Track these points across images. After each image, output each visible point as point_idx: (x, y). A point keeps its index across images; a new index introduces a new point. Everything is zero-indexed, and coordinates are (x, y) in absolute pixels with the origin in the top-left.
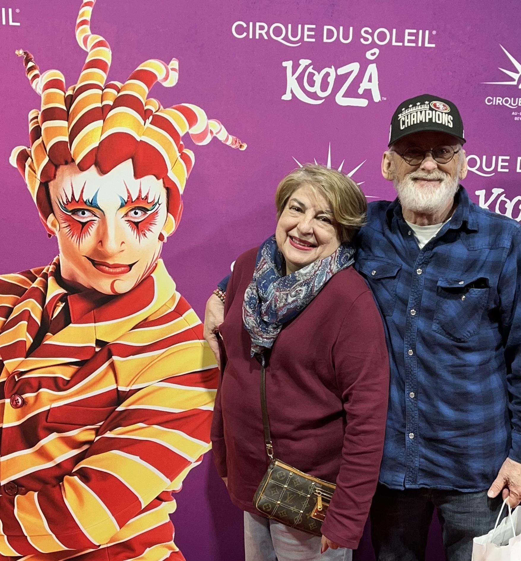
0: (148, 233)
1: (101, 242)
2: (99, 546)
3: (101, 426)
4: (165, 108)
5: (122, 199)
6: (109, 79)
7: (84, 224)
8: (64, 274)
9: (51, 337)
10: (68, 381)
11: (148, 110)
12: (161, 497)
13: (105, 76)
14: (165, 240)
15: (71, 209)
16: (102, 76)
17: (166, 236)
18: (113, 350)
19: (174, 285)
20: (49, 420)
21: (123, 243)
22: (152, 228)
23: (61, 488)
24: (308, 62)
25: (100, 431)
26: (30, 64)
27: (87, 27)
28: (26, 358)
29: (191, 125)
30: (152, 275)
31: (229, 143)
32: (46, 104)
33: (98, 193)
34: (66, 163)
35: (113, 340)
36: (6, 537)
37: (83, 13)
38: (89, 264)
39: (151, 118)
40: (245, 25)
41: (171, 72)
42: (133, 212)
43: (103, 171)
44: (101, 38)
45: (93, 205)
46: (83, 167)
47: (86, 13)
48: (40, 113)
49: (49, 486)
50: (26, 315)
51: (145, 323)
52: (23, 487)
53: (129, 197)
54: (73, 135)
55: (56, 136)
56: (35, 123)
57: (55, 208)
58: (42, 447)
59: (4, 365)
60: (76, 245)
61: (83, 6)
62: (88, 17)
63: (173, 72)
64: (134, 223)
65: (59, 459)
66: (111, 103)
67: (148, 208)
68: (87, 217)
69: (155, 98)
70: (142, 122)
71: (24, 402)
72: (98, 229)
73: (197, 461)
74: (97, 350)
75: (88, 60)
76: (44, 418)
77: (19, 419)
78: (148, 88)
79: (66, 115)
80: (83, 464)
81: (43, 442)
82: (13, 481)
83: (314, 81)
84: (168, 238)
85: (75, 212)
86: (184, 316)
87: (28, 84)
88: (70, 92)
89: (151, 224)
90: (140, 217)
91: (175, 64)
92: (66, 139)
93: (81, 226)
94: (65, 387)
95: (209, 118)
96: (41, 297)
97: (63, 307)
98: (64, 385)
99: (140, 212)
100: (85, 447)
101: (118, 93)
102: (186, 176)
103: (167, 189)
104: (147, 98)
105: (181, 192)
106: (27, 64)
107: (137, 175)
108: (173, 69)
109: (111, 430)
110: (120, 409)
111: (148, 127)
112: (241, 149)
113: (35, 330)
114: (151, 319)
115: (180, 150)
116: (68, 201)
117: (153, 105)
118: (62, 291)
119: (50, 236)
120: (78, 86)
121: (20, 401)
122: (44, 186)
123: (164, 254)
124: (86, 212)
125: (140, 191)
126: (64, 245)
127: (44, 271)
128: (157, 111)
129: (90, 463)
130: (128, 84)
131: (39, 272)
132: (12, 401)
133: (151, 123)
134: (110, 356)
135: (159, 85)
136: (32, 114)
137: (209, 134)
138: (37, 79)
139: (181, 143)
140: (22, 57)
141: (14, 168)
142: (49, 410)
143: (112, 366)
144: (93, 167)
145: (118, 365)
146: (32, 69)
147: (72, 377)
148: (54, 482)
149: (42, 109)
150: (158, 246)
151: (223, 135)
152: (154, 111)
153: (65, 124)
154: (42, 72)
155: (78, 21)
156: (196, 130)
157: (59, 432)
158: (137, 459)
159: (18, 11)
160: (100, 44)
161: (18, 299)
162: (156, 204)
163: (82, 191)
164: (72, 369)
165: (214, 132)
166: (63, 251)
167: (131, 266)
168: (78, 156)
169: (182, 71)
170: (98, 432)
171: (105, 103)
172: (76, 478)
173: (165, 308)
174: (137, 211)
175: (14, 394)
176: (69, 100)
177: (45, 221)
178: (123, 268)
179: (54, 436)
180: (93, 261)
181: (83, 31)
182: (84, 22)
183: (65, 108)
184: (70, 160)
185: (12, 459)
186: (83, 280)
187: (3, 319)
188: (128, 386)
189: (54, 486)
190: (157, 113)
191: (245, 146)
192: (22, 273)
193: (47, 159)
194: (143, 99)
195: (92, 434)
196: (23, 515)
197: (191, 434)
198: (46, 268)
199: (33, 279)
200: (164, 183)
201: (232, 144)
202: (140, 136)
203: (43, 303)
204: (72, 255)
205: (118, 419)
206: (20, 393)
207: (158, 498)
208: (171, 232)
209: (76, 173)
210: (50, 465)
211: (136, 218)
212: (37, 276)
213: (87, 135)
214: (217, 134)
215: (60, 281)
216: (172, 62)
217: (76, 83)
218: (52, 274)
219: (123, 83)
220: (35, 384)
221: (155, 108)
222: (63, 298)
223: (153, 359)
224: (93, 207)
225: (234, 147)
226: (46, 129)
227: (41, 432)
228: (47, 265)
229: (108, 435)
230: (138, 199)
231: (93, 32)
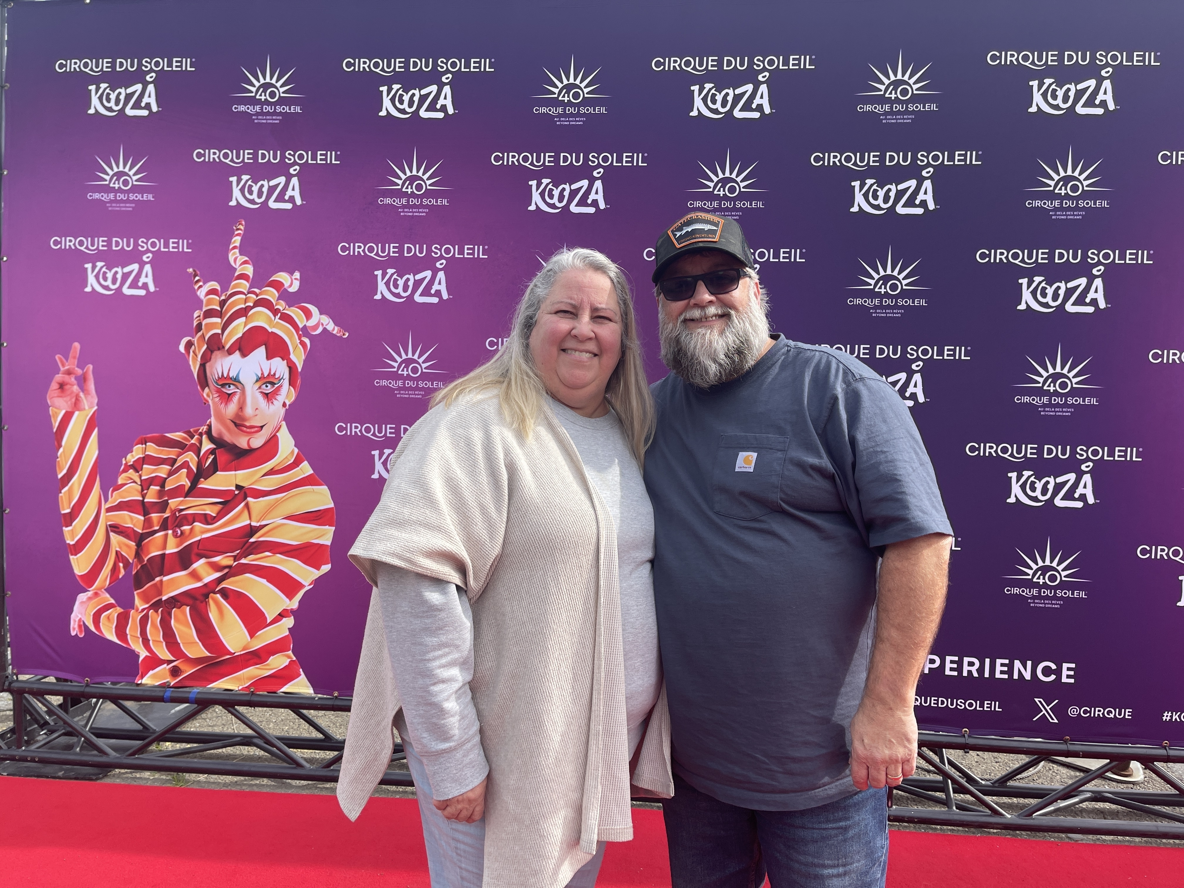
0: (275, 402)
1: (241, 407)
2: (235, 653)
3: (238, 553)
4: (289, 307)
5: (257, 375)
6: (251, 287)
7: (229, 395)
8: (214, 433)
9: (203, 482)
10: (215, 517)
11: (277, 309)
12: (283, 614)
13: (248, 285)
14: (287, 407)
15: (220, 383)
16: (246, 285)
17: (288, 403)
18: (247, 492)
19: (293, 442)
20: (200, 548)
21: (257, 409)
22: (278, 397)
23: (207, 604)
24: (393, 271)
25: (237, 558)
26: (197, 278)
27: (237, 251)
28: (185, 498)
29: (307, 320)
30: (277, 434)
31: (335, 332)
32: (206, 306)
33: (240, 372)
34: (219, 349)
35: (249, 483)
36: (164, 643)
37: (235, 241)
38: (232, 426)
39: (279, 314)
40: (347, 246)
41: (294, 281)
42: (264, 386)
43: (244, 355)
44: (246, 258)
45: (236, 381)
46: (230, 352)
47: (237, 241)
48: (202, 313)
49: (198, 602)
50: (186, 465)
51: (272, 472)
52: (179, 602)
53: (262, 374)
54: (224, 329)
55: (212, 329)
56: (198, 321)
57: (211, 382)
58: (194, 570)
59: (168, 503)
60: (223, 411)
61: (235, 236)
62: (237, 244)
63: (296, 281)
64: (265, 394)
65: (207, 580)
66: (251, 304)
67: (276, 382)
68: (232, 389)
69: (282, 300)
70: (273, 318)
71: (182, 533)
72: (239, 399)
73: (310, 585)
74: (237, 492)
75: (236, 274)
76: (196, 547)
77: (178, 547)
78: (278, 292)
79: (219, 314)
80: (224, 585)
81: (195, 565)
82: (172, 597)
83: (398, 285)
84: (289, 405)
85: (223, 385)
86: (300, 466)
87: (194, 292)
88: (223, 298)
89: (277, 395)
90: (269, 389)
91: (297, 275)
92: (219, 331)
93: (227, 396)
94: (212, 522)
95: (321, 313)
96: (197, 450)
97: (213, 459)
98: (212, 520)
99: (269, 386)
100: (226, 571)
101: (257, 297)
102: (303, 357)
103: (290, 368)
104: (277, 300)
105: (300, 370)
106: (195, 278)
107: (269, 357)
108: (296, 279)
109: (245, 557)
110: (252, 540)
111: (277, 322)
112: (344, 337)
113: (192, 476)
114: (276, 468)
115: (300, 338)
116: (219, 378)
117: (281, 306)
118: (212, 446)
119: (205, 404)
120: (229, 293)
121: (179, 532)
122: (203, 366)
123: (286, 418)
124: (231, 386)
125: (270, 370)
126: (215, 410)
127: (200, 431)
128: (283, 310)
129: (230, 583)
130: (264, 291)
131: (196, 431)
132: (173, 532)
133: (279, 319)
134: (245, 498)
135: (286, 290)
136: (196, 314)
137: (321, 326)
138: (201, 289)
139: (301, 333)
140: (192, 273)
141: (182, 353)
142: (200, 540)
143: (247, 506)
144: (237, 352)
145: (251, 505)
146: (198, 281)
147: (218, 514)
148: (201, 598)
149: (204, 310)
150: (283, 411)
151: (331, 326)
152: (282, 309)
153: (218, 320)
154: (205, 283)
155: (231, 247)
156: (311, 323)
157: (207, 557)
158: (264, 581)
159: (190, 241)
160: (245, 262)
161: (180, 452)
162: (281, 379)
163: (229, 370)
164: (218, 507)
165: (325, 324)
166: (214, 415)
167: (262, 427)
168: (227, 343)
169: (302, 280)
170: (236, 558)
171: (247, 304)
172: (218, 596)
173: (286, 460)
174: (268, 385)
175: (175, 527)
176: (222, 303)
177: (202, 392)
178: (256, 429)
179: (203, 561)
180: (235, 423)
181: (234, 254)
182: (235, 248)
183: (219, 309)
184: (221, 347)
185: (172, 579)
186: (228, 438)
187: (169, 467)
188: (258, 522)
189: (202, 602)
190: (284, 311)
191: (347, 334)
192: (184, 432)
193: (205, 347)
194: (274, 300)
195: (231, 560)
196: (178, 626)
197: (305, 562)
198: (202, 428)
199: (192, 437)
200: (287, 363)
201: (337, 332)
202: (271, 328)
203: (198, 455)
204: (220, 418)
205: (251, 548)
206: (180, 526)
207: (279, 614)
208: (292, 400)
209: (226, 356)
210: (199, 584)
211: (266, 390)
212: (195, 434)
213: (234, 328)
214: (326, 325)
215: (211, 439)
216: (295, 274)
217: (227, 291)
218: (206, 433)
219: (260, 289)
220: (190, 519)
221: (282, 307)
222: (212, 452)
223: (277, 501)
224: (237, 382)
225: (338, 335)
226: (206, 324)
227: (193, 557)
228: (202, 426)
229: (243, 561)
230: (268, 375)
231: (241, 254)
